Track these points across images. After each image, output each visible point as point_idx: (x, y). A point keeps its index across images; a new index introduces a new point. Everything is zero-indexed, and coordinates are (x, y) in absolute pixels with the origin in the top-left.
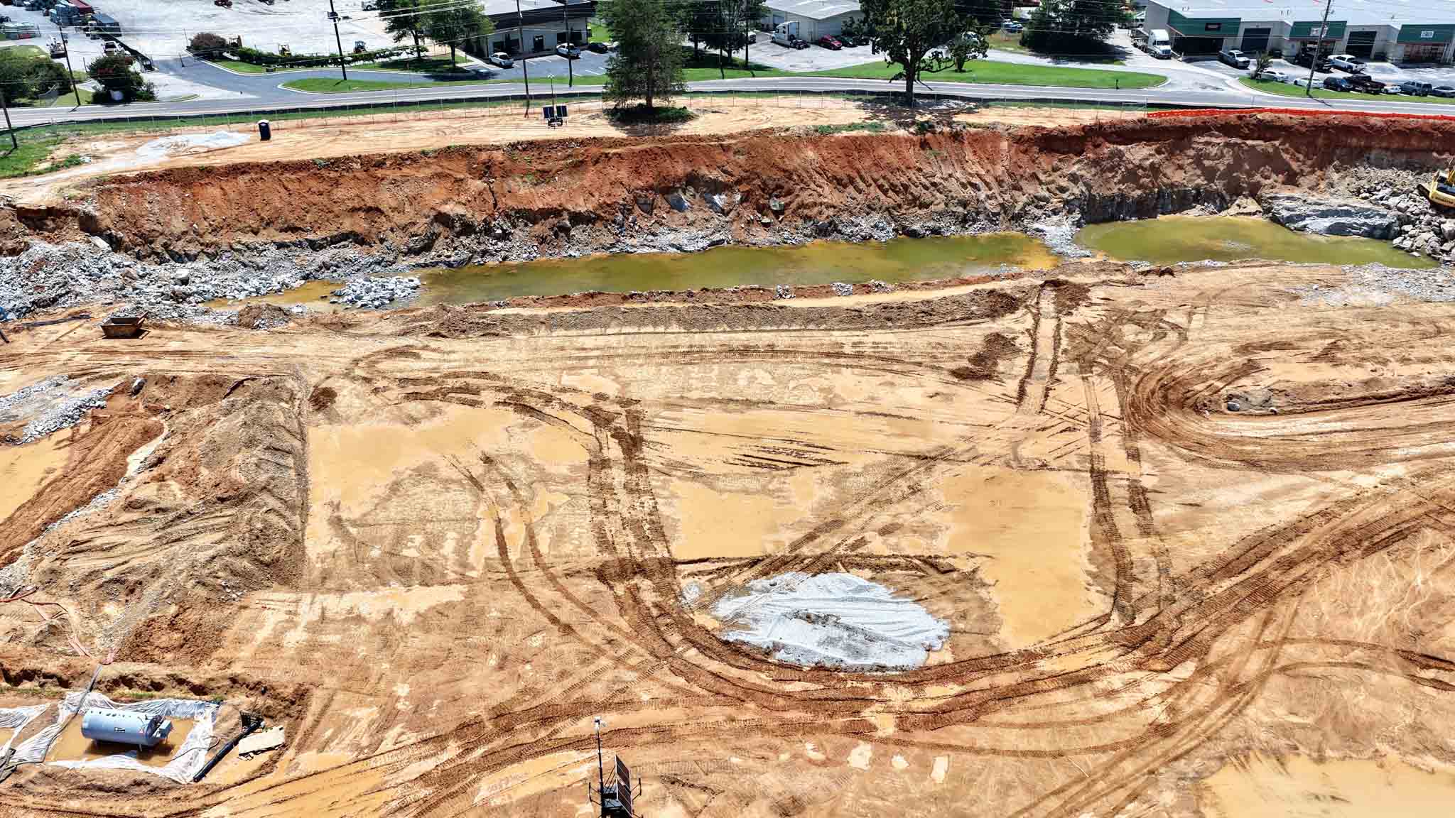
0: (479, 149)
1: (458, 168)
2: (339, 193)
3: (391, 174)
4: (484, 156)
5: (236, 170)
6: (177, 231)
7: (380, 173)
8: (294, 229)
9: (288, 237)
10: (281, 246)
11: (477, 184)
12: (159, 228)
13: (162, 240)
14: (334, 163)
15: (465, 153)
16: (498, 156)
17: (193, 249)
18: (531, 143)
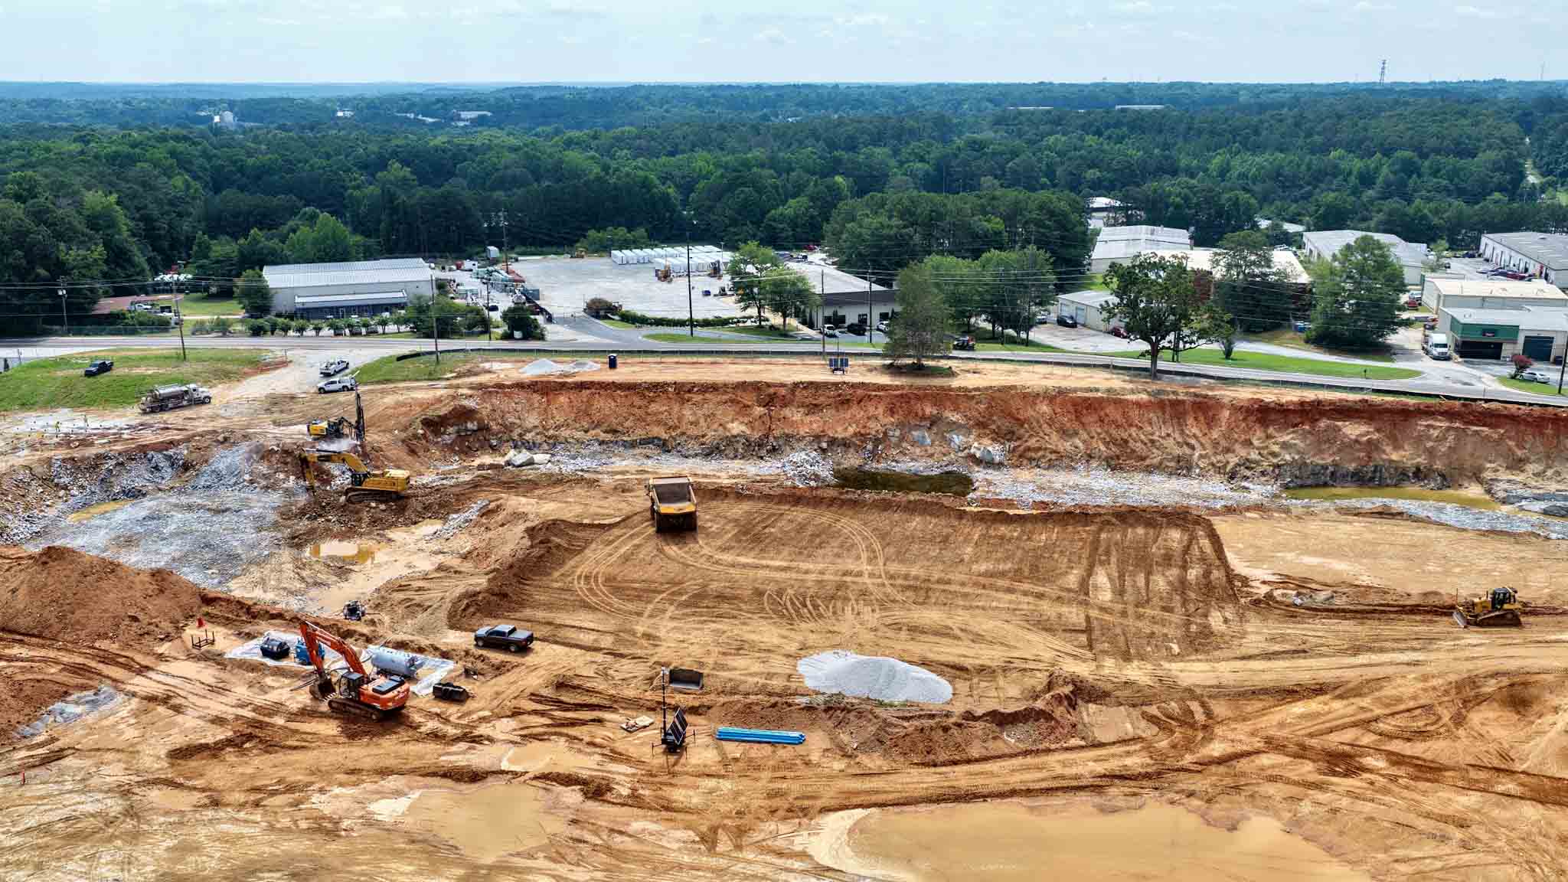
0: (768, 385)
1: (748, 398)
2: (654, 407)
3: (697, 398)
4: (772, 390)
5: (582, 386)
6: (530, 426)
7: (687, 396)
8: (615, 432)
9: (609, 437)
10: (601, 443)
11: (759, 410)
12: (518, 421)
13: (519, 431)
14: (656, 387)
15: (757, 387)
16: (783, 391)
17: (539, 439)
18: (812, 383)
